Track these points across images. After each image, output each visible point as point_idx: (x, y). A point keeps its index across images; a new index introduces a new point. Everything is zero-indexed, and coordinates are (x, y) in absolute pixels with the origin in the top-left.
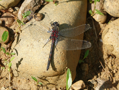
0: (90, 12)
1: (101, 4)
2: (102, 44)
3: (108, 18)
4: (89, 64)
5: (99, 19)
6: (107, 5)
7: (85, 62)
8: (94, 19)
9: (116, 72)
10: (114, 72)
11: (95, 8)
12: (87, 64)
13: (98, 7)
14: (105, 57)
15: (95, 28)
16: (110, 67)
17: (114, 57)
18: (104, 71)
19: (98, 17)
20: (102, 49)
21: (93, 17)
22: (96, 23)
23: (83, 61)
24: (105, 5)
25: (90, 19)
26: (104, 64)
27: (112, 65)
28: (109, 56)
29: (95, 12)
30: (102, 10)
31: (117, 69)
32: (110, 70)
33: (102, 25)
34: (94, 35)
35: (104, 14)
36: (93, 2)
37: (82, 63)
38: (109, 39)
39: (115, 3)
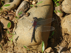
0: (55, 11)
1: (60, 7)
2: (61, 28)
3: (64, 14)
4: (54, 39)
5: (59, 15)
6: (64, 8)
7: (53, 38)
8: (57, 15)
9: (69, 42)
10: (68, 42)
11: (57, 9)
12: (53, 39)
13: (59, 9)
14: (63, 35)
15: (57, 20)
16: (66, 40)
17: (68, 34)
18: (63, 42)
19: (59, 14)
20: (61, 30)
21: (56, 14)
22: (58, 17)
23: (51, 37)
24: (62, 7)
25: (54, 15)
26: (63, 38)
27: (67, 39)
28: (65, 34)
29: (57, 11)
30: (61, 10)
31: (70, 41)
32: (66, 42)
33: (61, 18)
34: (57, 23)
35: (62, 12)
36: (56, 6)
37: (51, 38)
38: (65, 25)
39: (68, 6)
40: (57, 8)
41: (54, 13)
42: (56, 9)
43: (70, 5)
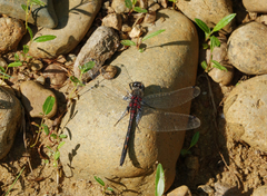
0: (203, 64)
1: (224, 50)
2: (224, 122)
3: (236, 76)
4: (200, 158)
5: (219, 78)
6: (234, 53)
7: (194, 154)
8: (210, 78)
9: (250, 172)
10: (246, 172)
11: (212, 57)
12: (196, 158)
13: (218, 57)
14: (230, 145)
15: (211, 94)
16: (239, 164)
17: (245, 145)
18: (228, 170)
19: (217, 74)
20: (224, 131)
21: (210, 74)
22: (215, 85)
23: (190, 153)
24: (229, 53)
25: (202, 77)
26: (227, 158)
27: (242, 161)
28: (237, 144)
29: (213, 65)
30: (225, 61)
31: (252, 168)
32: (238, 169)
33: (225, 89)
34: (211, 107)
35: (229, 69)
36: (209, 48)
37: (188, 155)
38: (235, 114)
39: (248, 50)
40: (214, 54)
41: (200, 70)
42: (208, 58)
43: (255, 47)
